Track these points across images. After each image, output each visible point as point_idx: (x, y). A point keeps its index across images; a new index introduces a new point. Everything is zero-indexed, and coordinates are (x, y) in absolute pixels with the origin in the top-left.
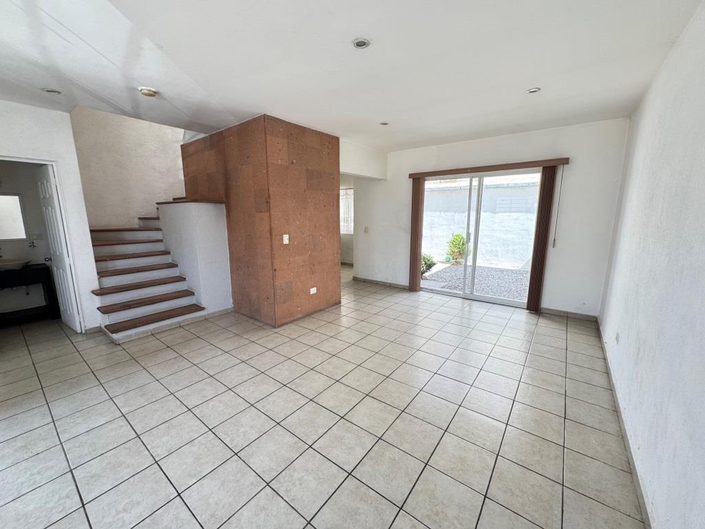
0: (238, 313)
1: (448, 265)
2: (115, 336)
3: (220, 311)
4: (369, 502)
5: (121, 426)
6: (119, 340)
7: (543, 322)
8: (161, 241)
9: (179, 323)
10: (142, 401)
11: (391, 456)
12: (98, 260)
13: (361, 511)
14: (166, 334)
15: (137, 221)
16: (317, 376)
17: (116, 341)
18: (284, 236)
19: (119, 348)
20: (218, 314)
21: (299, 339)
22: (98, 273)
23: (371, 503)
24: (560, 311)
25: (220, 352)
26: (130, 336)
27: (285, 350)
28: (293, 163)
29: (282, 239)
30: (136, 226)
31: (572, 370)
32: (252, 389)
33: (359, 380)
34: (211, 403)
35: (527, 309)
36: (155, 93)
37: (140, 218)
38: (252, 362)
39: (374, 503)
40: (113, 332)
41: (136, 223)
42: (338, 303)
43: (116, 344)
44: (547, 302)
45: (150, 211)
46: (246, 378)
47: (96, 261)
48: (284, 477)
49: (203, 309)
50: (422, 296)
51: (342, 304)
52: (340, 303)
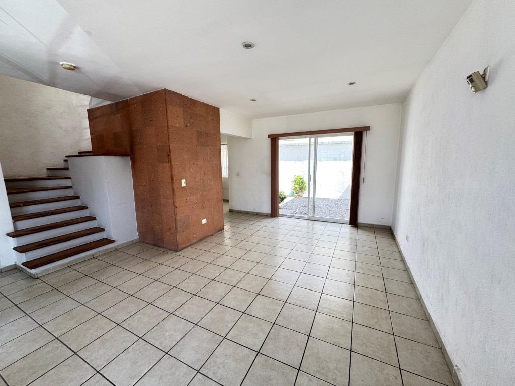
0: (144, 242)
1: (293, 197)
2: (33, 271)
3: (127, 243)
4: (277, 370)
5: (57, 348)
6: (37, 274)
7: (360, 232)
8: (70, 187)
9: (93, 255)
10: (73, 324)
11: (284, 335)
12: (12, 206)
13: (272, 377)
14: (82, 265)
15: (45, 171)
16: (218, 285)
17: (34, 275)
18: (182, 180)
19: (39, 281)
20: (126, 245)
21: (198, 259)
22: (13, 218)
23: (278, 370)
24: (369, 224)
25: (135, 275)
26: (49, 270)
27: (189, 267)
28: (187, 126)
29: (180, 183)
30: (45, 176)
31: (384, 261)
32: (168, 301)
33: (249, 284)
34: (136, 317)
35: (350, 224)
36: (75, 67)
37: (48, 169)
38: (164, 280)
39: (280, 370)
40: (31, 268)
41: (44, 173)
42: (222, 229)
43: (35, 279)
44: (361, 219)
45: (58, 162)
46: (162, 293)
47: (11, 207)
48: (210, 364)
49: (113, 241)
50: (281, 220)
51: (225, 230)
52: (224, 229)
